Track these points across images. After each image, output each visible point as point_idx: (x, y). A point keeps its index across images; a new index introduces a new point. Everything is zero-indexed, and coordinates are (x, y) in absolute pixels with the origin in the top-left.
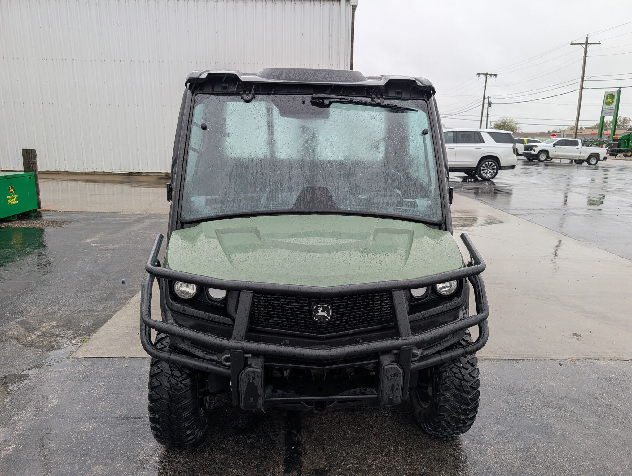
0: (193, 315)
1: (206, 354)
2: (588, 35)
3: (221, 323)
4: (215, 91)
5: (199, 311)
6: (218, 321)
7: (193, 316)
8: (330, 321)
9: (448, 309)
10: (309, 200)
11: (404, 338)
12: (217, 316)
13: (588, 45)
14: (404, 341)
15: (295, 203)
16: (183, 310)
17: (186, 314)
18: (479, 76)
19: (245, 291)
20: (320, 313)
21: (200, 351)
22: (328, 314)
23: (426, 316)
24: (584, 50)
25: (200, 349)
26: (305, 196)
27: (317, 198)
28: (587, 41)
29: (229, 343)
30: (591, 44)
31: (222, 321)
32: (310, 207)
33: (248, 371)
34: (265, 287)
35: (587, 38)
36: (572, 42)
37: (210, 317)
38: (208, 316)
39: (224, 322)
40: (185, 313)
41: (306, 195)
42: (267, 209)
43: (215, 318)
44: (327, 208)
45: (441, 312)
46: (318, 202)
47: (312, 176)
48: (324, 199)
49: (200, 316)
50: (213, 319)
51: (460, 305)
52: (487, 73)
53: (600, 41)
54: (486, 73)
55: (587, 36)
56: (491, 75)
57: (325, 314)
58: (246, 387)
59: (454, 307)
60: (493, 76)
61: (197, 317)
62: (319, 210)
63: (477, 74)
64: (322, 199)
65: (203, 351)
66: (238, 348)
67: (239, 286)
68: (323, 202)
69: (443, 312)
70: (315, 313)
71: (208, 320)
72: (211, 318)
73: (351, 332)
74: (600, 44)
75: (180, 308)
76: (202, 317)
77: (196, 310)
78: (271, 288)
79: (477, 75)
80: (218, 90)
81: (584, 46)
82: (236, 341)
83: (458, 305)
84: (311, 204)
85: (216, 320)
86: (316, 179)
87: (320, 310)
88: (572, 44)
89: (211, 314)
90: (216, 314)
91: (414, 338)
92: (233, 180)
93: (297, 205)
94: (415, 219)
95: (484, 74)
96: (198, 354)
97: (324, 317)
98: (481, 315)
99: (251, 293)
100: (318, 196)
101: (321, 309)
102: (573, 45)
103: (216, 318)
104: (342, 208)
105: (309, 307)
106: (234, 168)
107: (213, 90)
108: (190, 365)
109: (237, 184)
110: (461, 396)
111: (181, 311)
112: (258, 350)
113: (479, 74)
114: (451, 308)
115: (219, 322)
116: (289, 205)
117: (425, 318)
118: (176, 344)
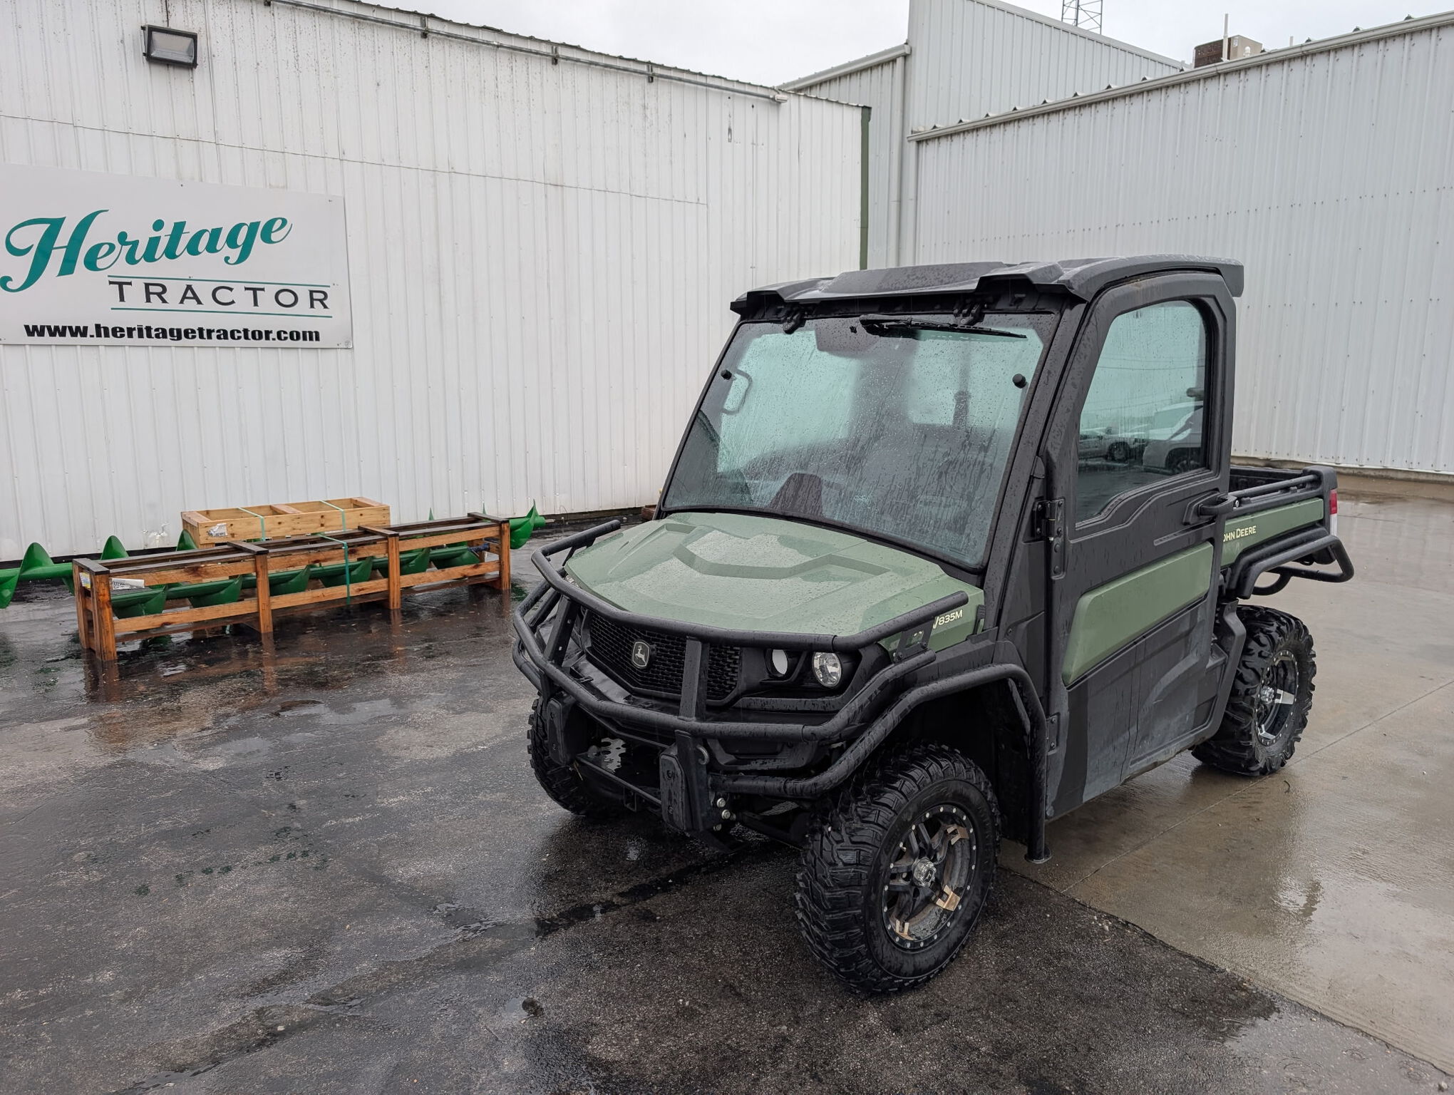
9: (806, 709)
10: (789, 497)
20: (639, 655)
22: (646, 657)
23: (766, 707)
26: (788, 490)
27: (802, 493)
45: (794, 709)
46: (801, 500)
51: (832, 709)
57: (642, 657)
59: (820, 709)
64: (807, 496)
69: (797, 711)
70: (635, 652)
73: (664, 694)
83: (828, 709)
87: (639, 650)
91: (694, 723)
97: (641, 661)
100: (804, 490)
101: (641, 649)
104: (828, 513)
114: (812, 708)
117: (765, 710)
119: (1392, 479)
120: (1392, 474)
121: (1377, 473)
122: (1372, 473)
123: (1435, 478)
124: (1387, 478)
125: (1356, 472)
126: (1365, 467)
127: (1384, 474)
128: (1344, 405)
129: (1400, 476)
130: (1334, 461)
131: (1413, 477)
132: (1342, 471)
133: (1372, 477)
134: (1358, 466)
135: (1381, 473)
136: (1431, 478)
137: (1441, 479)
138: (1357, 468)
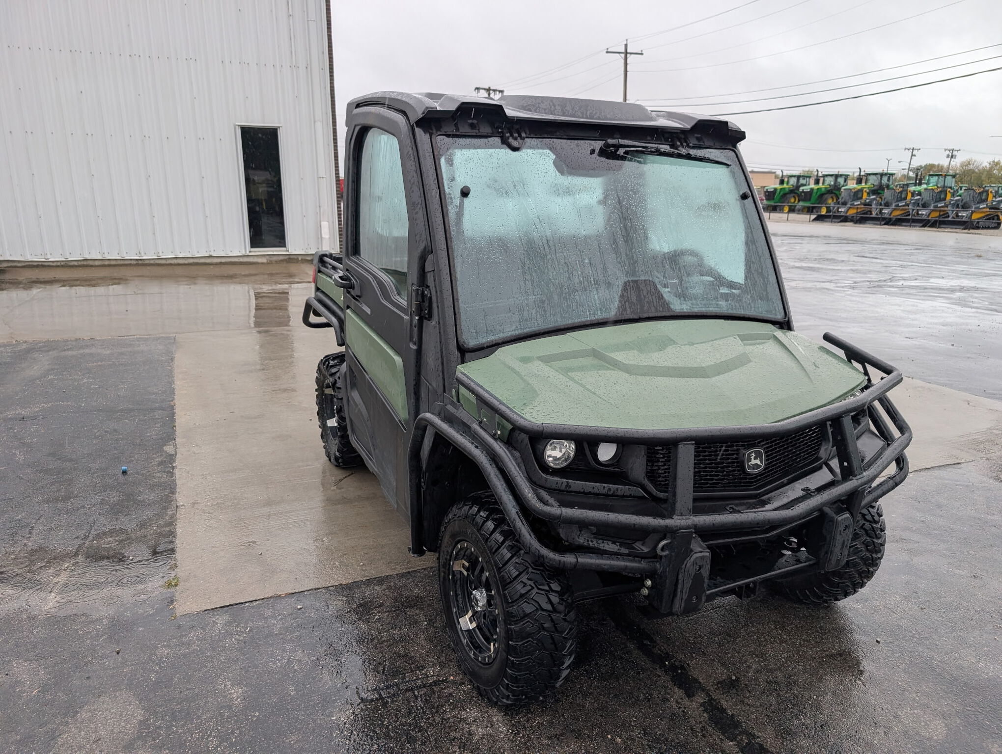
0: (582, 491)
1: (621, 546)
2: (627, 40)
3: (626, 496)
4: (460, 131)
5: (592, 483)
6: (622, 494)
7: (584, 493)
8: (765, 469)
10: (635, 301)
11: (858, 477)
12: (620, 486)
13: (628, 55)
14: (860, 481)
15: (619, 307)
16: (566, 486)
17: (571, 492)
18: (478, 92)
19: (685, 442)
20: (753, 462)
21: (610, 543)
22: (761, 462)
24: (623, 61)
25: (609, 541)
26: (629, 296)
27: (645, 297)
28: (626, 50)
29: (675, 522)
30: (631, 53)
31: (628, 493)
32: (639, 311)
33: (697, 558)
34: (710, 434)
35: (626, 45)
36: (607, 49)
37: (609, 489)
38: (606, 490)
39: (631, 495)
40: (571, 489)
41: (629, 292)
42: (583, 320)
43: (617, 489)
44: (660, 311)
46: (647, 302)
47: (632, 264)
48: (654, 297)
49: (595, 491)
50: (614, 492)
52: (489, 88)
53: (642, 51)
54: (487, 88)
55: (625, 43)
56: (494, 91)
57: (758, 462)
58: (691, 581)
60: (498, 92)
61: (590, 493)
62: (651, 315)
63: (474, 88)
64: (650, 298)
65: (614, 543)
66: (688, 527)
67: (678, 436)
68: (653, 302)
70: (748, 462)
71: (607, 495)
72: (612, 492)
73: (785, 481)
74: (642, 54)
75: (562, 483)
76: (598, 492)
77: (587, 483)
78: (718, 433)
79: (475, 90)
80: (465, 129)
81: (623, 55)
82: (684, 517)
84: (639, 307)
85: (619, 493)
86: (637, 269)
87: (753, 457)
88: (607, 52)
89: (611, 485)
90: (619, 485)
91: (866, 475)
92: (528, 277)
93: (621, 310)
94: (759, 318)
95: (485, 89)
96: (609, 548)
97: (758, 466)
98: (906, 435)
99: (693, 444)
100: (645, 293)
101: (754, 455)
102: (609, 54)
103: (619, 490)
105: (737, 454)
106: (526, 259)
107: (457, 130)
108: (606, 567)
109: (535, 284)
110: (874, 542)
111: (563, 488)
112: (713, 524)
113: (478, 89)
115: (623, 496)
116: (610, 309)
118: (574, 539)
119: (92, 266)
120: (91, 263)
121: (80, 263)
122: (76, 263)
123: (122, 262)
124: (87, 266)
125: (63, 263)
126: (69, 259)
127: (85, 263)
128: (39, 213)
129: (97, 263)
130: (43, 257)
131: (107, 263)
132: (51, 264)
133: (76, 266)
134: (64, 259)
135: (82, 263)
136: (119, 262)
137: (126, 262)
138: (63, 261)
